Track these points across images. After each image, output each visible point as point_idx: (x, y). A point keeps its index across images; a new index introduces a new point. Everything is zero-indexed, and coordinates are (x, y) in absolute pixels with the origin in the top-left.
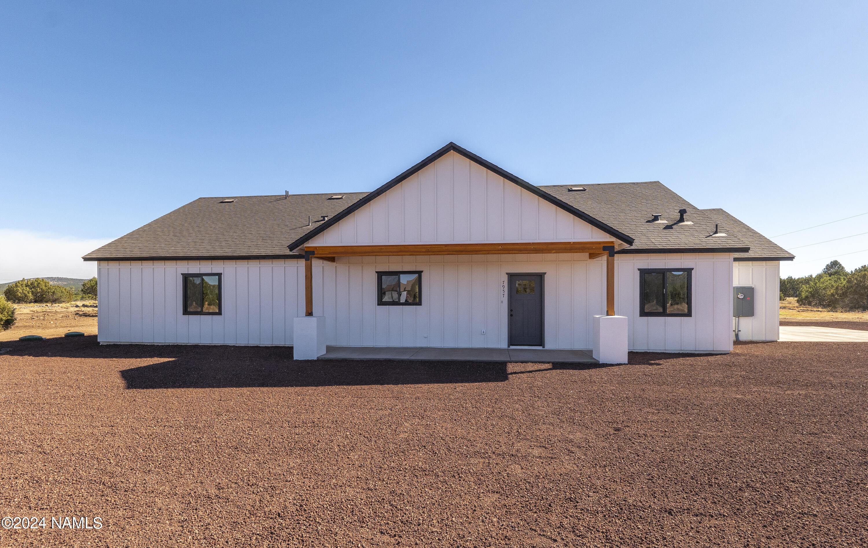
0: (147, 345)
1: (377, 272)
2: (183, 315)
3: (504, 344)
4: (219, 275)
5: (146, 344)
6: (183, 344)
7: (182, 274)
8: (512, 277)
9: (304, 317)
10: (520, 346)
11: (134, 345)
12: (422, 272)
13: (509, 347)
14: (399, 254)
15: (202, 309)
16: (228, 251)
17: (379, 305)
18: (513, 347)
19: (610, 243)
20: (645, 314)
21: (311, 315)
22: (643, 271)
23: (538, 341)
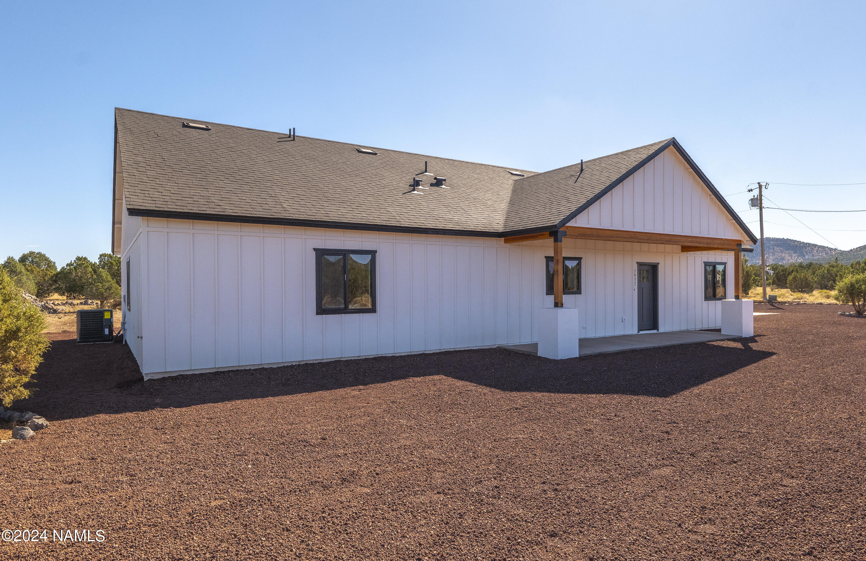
0: (250, 370)
1: (546, 257)
2: (316, 314)
3: (635, 331)
4: (373, 253)
5: (248, 368)
6: (315, 362)
7: (315, 249)
8: (640, 264)
9: (552, 308)
10: (645, 331)
12: (581, 258)
13: (638, 332)
14: (630, 240)
15: (346, 304)
16: (388, 219)
17: (547, 294)
18: (641, 332)
19: (740, 241)
20: (707, 298)
21: (562, 306)
22: (706, 264)
23: (655, 325)
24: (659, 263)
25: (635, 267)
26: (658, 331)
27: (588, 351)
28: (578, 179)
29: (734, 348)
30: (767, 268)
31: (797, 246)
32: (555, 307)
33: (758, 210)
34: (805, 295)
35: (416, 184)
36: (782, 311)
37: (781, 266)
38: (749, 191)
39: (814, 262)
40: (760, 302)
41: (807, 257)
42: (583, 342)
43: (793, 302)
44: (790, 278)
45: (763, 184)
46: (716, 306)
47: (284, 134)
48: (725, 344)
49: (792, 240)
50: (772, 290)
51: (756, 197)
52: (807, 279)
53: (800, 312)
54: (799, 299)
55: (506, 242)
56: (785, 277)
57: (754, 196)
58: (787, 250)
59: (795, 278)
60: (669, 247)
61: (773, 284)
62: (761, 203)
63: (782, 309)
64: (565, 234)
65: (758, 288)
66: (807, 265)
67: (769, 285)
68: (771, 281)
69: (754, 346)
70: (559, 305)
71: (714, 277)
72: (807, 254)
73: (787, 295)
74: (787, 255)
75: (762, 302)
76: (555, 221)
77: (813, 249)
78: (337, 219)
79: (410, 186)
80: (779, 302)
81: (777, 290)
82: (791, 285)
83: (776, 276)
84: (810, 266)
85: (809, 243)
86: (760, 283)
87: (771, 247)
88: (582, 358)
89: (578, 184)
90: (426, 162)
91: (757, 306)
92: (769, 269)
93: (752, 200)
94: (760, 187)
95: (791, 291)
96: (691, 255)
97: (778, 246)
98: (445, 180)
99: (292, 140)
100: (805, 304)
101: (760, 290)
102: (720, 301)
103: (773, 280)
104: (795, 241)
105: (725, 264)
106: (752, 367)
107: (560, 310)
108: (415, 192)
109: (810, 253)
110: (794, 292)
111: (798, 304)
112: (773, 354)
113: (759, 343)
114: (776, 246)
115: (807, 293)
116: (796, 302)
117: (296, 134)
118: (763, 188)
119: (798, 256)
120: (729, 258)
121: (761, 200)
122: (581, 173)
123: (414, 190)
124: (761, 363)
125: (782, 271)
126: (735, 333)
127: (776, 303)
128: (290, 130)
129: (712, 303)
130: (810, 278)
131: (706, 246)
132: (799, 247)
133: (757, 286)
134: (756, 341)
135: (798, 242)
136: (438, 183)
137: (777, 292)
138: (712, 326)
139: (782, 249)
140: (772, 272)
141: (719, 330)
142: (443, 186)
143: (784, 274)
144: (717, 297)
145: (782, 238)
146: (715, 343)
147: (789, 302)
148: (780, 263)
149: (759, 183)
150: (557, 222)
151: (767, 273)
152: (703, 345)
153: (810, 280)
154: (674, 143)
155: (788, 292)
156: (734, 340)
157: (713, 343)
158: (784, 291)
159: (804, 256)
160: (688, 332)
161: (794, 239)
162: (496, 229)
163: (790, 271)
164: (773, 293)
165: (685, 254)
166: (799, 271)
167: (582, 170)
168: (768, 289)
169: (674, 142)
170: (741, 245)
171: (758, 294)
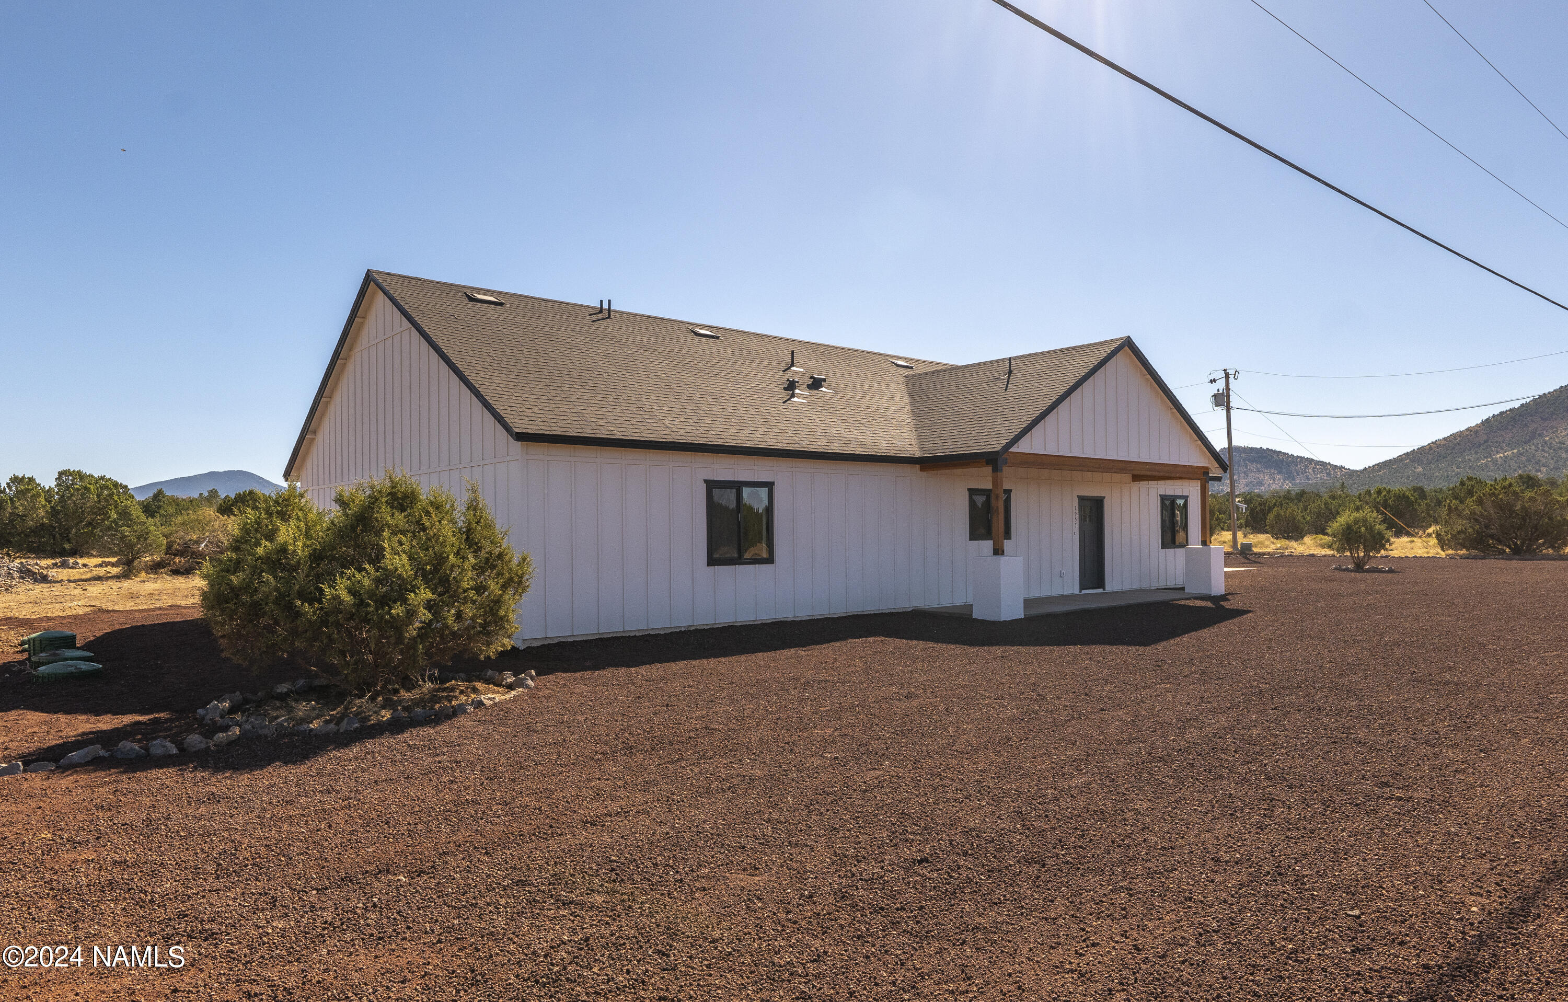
1: (968, 489)
2: (708, 565)
3: (1076, 590)
4: (770, 485)
5: (632, 634)
6: (706, 628)
7: (706, 481)
8: (1082, 499)
9: (993, 557)
10: (1088, 590)
11: (608, 639)
12: (1011, 490)
13: (1081, 591)
15: (740, 553)
16: (787, 441)
17: (970, 540)
18: (1084, 592)
19: (1207, 468)
20: (1164, 546)
21: (1003, 553)
22: (1163, 498)
23: (1099, 581)
24: (1104, 497)
25: (1076, 503)
26: (1104, 589)
27: (1034, 612)
28: (1007, 384)
29: (1202, 607)
30: (1237, 500)
31: (1282, 461)
32: (994, 554)
33: (1225, 412)
34: (1293, 544)
35: (791, 386)
36: (1260, 565)
37: (1259, 496)
38: (1211, 381)
39: (1307, 490)
40: (1231, 553)
41: (1298, 480)
42: (1028, 603)
43: (1275, 554)
44: (1271, 516)
45: (1231, 372)
46: (1176, 557)
47: (592, 307)
48: (1192, 603)
49: (1275, 451)
50: (1245, 536)
51: (1221, 392)
52: (1295, 519)
53: (1283, 567)
54: (1284, 549)
55: (921, 470)
56: (1264, 515)
57: (1218, 390)
58: (1266, 468)
59: (1278, 516)
60: (1117, 476)
61: (1246, 526)
62: (1228, 402)
63: (1259, 563)
64: (1005, 462)
65: (1224, 533)
66: (1297, 494)
67: (1240, 527)
68: (1242, 521)
69: (1227, 605)
70: (1000, 552)
71: (1173, 515)
72: (1298, 475)
73: (1267, 543)
74: (1266, 477)
75: (1231, 554)
76: (995, 446)
77: (1306, 466)
78: (733, 441)
79: (785, 389)
80: (1256, 554)
81: (1252, 536)
82: (1272, 527)
83: (1250, 513)
84: (1302, 496)
85: (1301, 457)
86: (1226, 525)
87: (1242, 463)
88: (1028, 620)
89: (1010, 393)
90: (793, 352)
91: (1229, 558)
92: (1239, 501)
93: (1215, 395)
94: (1227, 376)
95: (1273, 536)
96: (1144, 485)
97: (1253, 462)
98: (824, 380)
99: (607, 318)
100: (1291, 555)
101: (1227, 536)
102: (1181, 550)
103: (1247, 519)
104: (1280, 452)
105: (1186, 498)
106: (1226, 623)
107: (1002, 559)
108: (795, 399)
109: (1302, 473)
110: (1277, 539)
111: (1282, 556)
112: (1250, 612)
113: (1232, 601)
114: (1250, 461)
115: (1296, 540)
116: (1278, 553)
117: (612, 308)
118: (1231, 377)
119: (1284, 479)
120: (1191, 490)
121: (1228, 396)
122: (1009, 377)
123: (793, 396)
124: (1236, 620)
125: (1260, 504)
126: (1204, 591)
127: (1251, 555)
128: (601, 301)
129: (1170, 551)
130: (1299, 518)
131: (1167, 475)
132: (1287, 463)
133: (1223, 529)
134: (1229, 600)
135: (1284, 454)
136: (816, 384)
137: (1252, 539)
138: (1171, 584)
139: (1259, 465)
140: (1244, 506)
141: (1183, 589)
142: (823, 389)
143: (1262, 510)
144: (1177, 543)
145: (1259, 447)
146: (1179, 602)
147: (1269, 553)
148: (1256, 491)
149: (1225, 370)
150: (998, 448)
151: (1238, 507)
152: (1167, 604)
153: (1299, 520)
154: (1128, 344)
155: (1267, 539)
156: (1203, 598)
157: (1175, 602)
158: (1262, 537)
159: (1294, 479)
160: (1141, 591)
161: (1278, 450)
162: (911, 452)
163: (1271, 505)
164: (1245, 541)
165: (1136, 485)
166: (1285, 505)
167: (1010, 372)
168: (1240, 535)
169: (1129, 341)
170: (1208, 473)
171: (1224, 542)
